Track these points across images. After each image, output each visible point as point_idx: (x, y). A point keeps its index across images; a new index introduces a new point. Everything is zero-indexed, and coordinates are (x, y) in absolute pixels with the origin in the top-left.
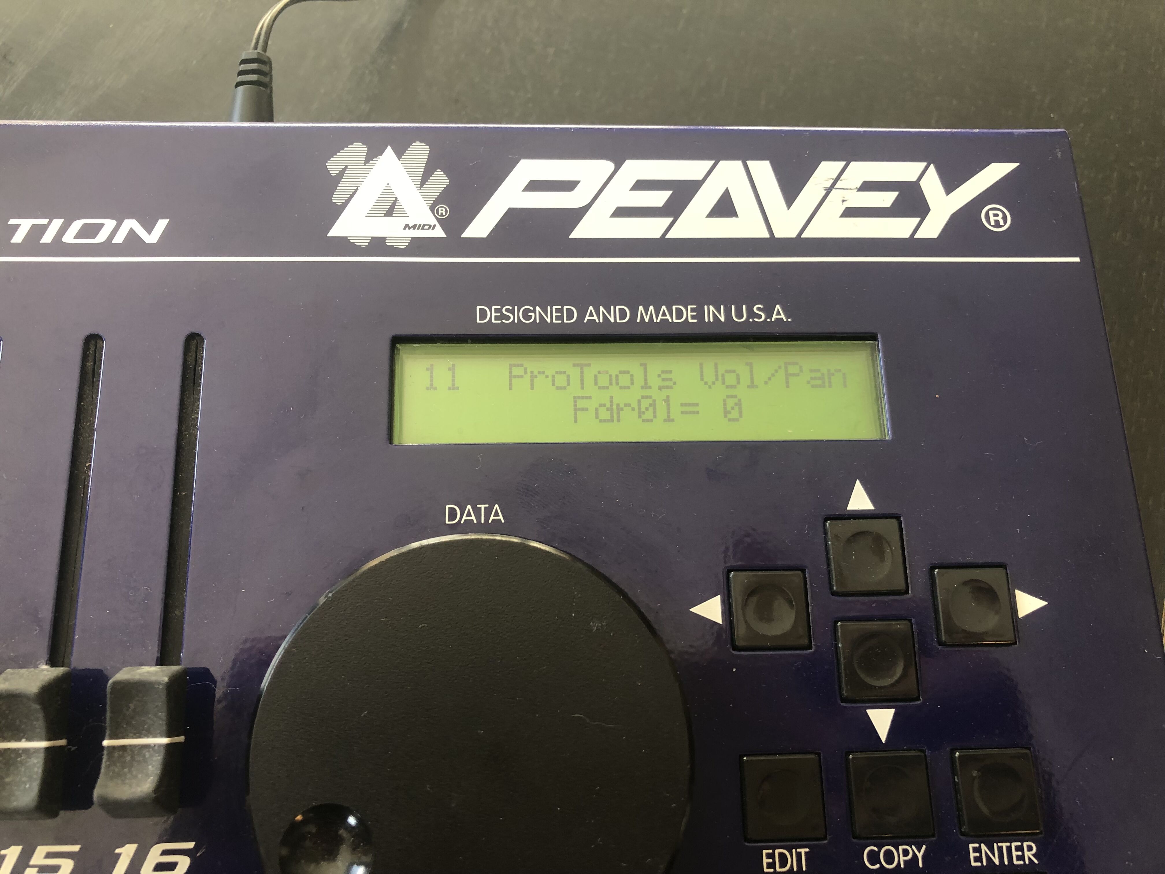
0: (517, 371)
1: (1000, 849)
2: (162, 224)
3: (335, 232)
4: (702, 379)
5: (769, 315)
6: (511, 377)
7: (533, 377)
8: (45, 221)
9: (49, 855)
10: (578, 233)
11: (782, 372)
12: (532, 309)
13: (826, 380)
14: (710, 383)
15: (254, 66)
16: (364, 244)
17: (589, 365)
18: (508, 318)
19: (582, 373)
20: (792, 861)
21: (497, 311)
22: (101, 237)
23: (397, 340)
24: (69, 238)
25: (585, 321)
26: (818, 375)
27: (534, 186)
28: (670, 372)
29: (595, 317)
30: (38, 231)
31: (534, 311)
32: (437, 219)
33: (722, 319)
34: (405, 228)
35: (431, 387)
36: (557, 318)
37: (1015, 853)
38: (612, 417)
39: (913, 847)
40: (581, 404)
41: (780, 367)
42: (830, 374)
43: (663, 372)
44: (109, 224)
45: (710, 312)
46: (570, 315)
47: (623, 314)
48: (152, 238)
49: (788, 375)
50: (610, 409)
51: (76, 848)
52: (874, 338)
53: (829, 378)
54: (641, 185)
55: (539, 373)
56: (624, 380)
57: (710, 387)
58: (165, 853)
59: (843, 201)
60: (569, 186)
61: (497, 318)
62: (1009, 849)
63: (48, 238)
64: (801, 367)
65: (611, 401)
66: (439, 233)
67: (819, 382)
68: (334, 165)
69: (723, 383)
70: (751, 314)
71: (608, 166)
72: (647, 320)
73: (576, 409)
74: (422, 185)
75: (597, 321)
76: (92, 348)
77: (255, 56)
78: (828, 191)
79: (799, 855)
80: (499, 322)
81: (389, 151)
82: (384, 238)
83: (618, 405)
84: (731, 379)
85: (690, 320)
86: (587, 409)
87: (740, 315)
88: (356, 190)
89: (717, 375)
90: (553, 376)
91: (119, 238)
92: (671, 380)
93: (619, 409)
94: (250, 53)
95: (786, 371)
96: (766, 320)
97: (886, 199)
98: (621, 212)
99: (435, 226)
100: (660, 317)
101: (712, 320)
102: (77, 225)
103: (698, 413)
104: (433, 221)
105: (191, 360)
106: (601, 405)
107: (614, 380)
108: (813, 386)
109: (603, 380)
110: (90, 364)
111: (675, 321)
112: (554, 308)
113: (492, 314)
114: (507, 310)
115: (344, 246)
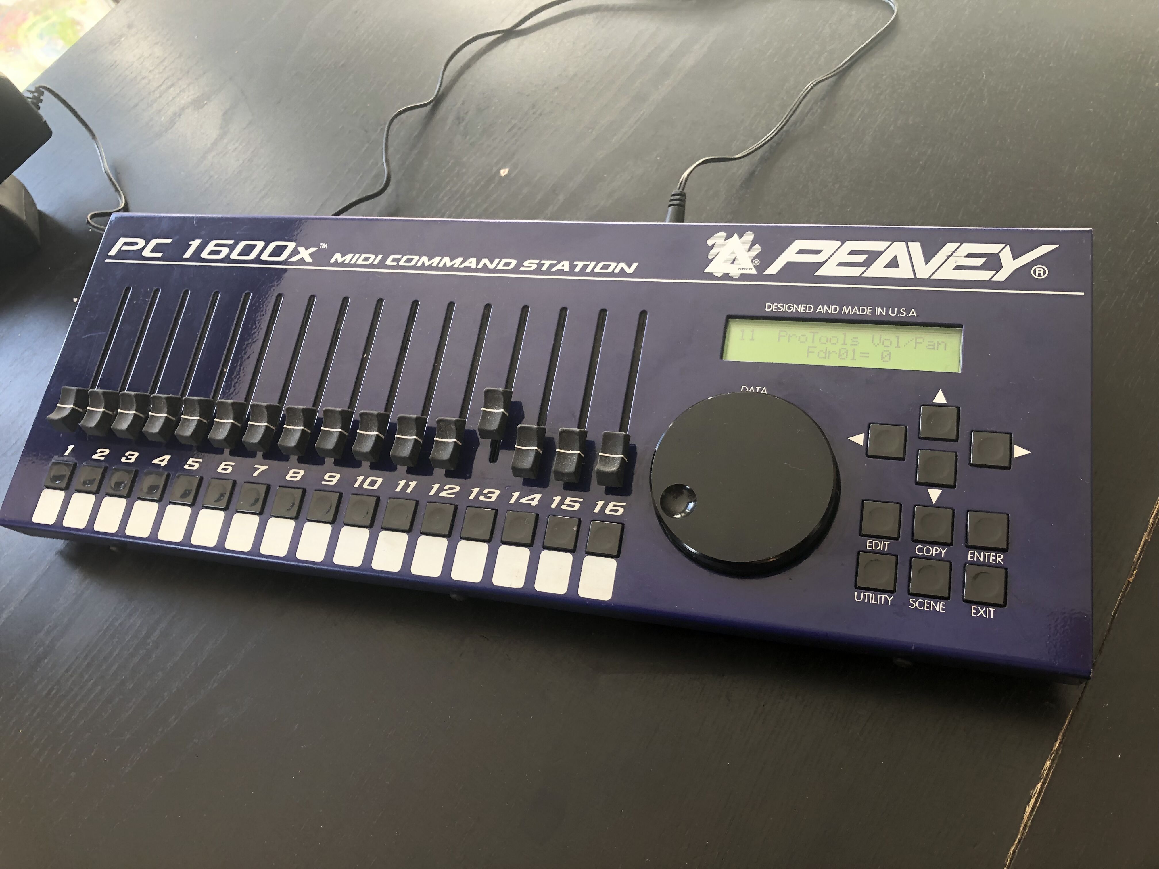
0: (783, 334)
1: (984, 555)
2: (635, 265)
3: (707, 270)
4: (873, 342)
5: (908, 313)
6: (780, 336)
7: (790, 336)
8: (588, 263)
9: (572, 501)
10: (820, 273)
11: (914, 341)
12: (792, 305)
13: (936, 346)
14: (876, 344)
15: (678, 197)
16: (719, 276)
17: (817, 333)
18: (781, 309)
19: (814, 336)
20: (881, 546)
21: (776, 306)
22: (610, 270)
23: (729, 317)
24: (597, 270)
25: (817, 312)
26: (932, 344)
27: (801, 252)
28: (857, 338)
29: (822, 310)
30: (585, 267)
31: (793, 306)
32: (754, 266)
33: (884, 314)
34: (738, 269)
35: (743, 339)
36: (804, 310)
37: (991, 558)
38: (826, 356)
39: (941, 548)
40: (811, 350)
41: (913, 339)
42: (938, 344)
43: (853, 338)
44: (613, 265)
45: (878, 311)
46: (810, 308)
47: (835, 309)
48: (630, 271)
49: (916, 343)
50: (825, 353)
51: (581, 499)
52: (960, 326)
53: (938, 346)
54: (852, 252)
55: (793, 335)
56: (834, 340)
57: (876, 346)
58: (614, 506)
59: (955, 262)
60: (818, 252)
61: (775, 309)
62: (989, 556)
63: (589, 270)
64: (924, 340)
65: (826, 350)
66: (754, 271)
67: (932, 347)
68: (710, 242)
69: (883, 344)
70: (899, 312)
71: (838, 243)
72: (847, 312)
73: (809, 352)
74: (748, 251)
75: (823, 312)
76: (602, 314)
77: (679, 192)
78: (949, 257)
79: (884, 544)
80: (776, 310)
81: (736, 236)
82: (729, 274)
83: (829, 351)
84: (887, 343)
85: (868, 314)
86: (814, 352)
87: (893, 312)
88: (719, 253)
89: (880, 341)
90: (799, 337)
91: (617, 271)
92: (857, 341)
93: (829, 353)
94: (676, 191)
95: (916, 341)
96: (906, 315)
97: (979, 262)
98: (841, 264)
99: (752, 269)
100: (854, 311)
101: (879, 314)
102: (601, 265)
103: (868, 357)
104: (752, 267)
105: (641, 322)
106: (821, 351)
107: (829, 340)
108: (928, 349)
109: (824, 340)
110: (601, 321)
111: (860, 313)
112: (803, 305)
113: (773, 307)
114: (780, 306)
115: (711, 276)
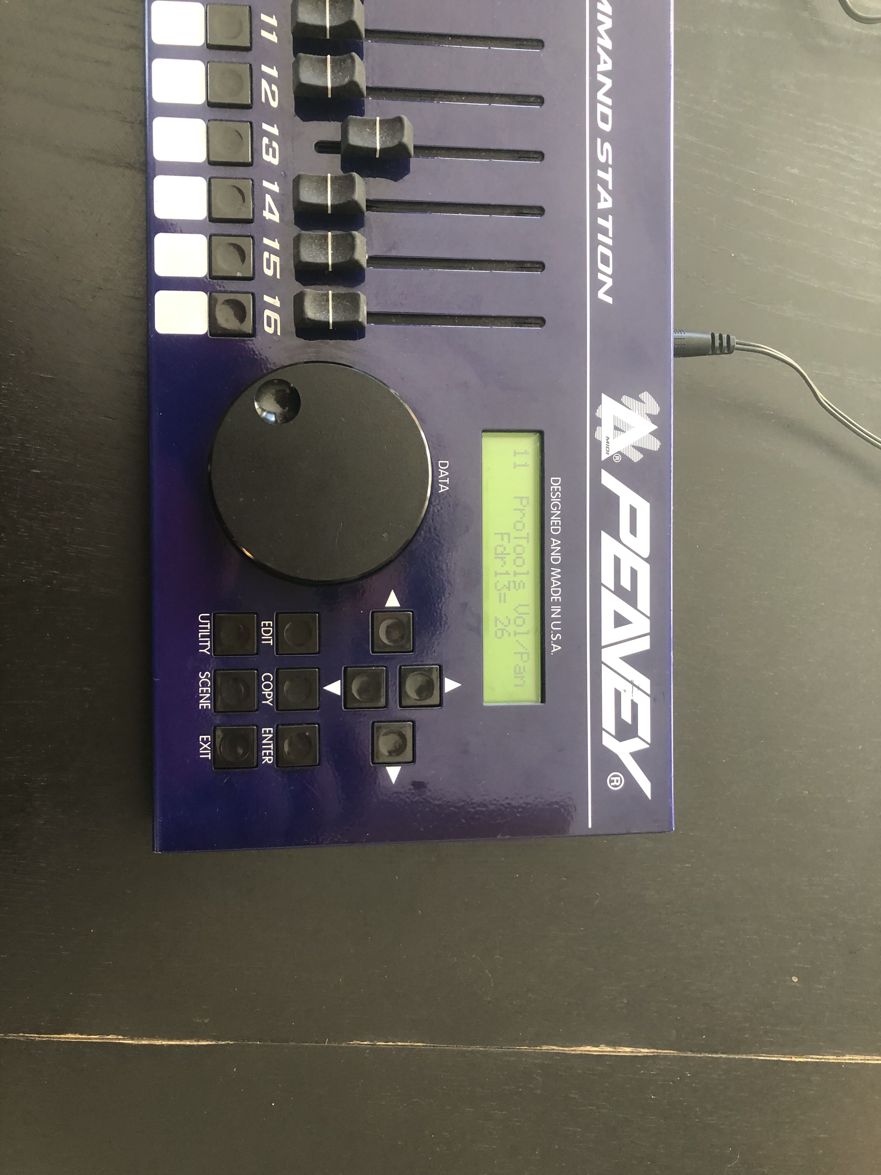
0: (525, 502)
1: (270, 744)
2: (609, 300)
3: (605, 398)
4: (519, 605)
5: (555, 642)
6: (521, 498)
7: (521, 510)
8: (611, 235)
9: (275, 263)
10: (604, 536)
11: (523, 650)
12: (559, 509)
13: (519, 675)
14: (517, 610)
15: (725, 344)
16: (597, 414)
17: (528, 542)
18: (554, 495)
19: (524, 538)
20: (266, 636)
21: (558, 489)
22: (601, 266)
23: (541, 433)
24: (601, 249)
25: (552, 539)
26: (522, 671)
27: (633, 511)
28: (524, 588)
29: (554, 544)
30: (605, 232)
32: (612, 456)
33: (553, 616)
34: (607, 437)
35: (515, 453)
36: (554, 523)
37: (268, 752)
38: (498, 554)
39: (272, 699)
40: (506, 537)
41: (526, 650)
42: (522, 678)
43: (524, 584)
44: (609, 270)
45: (557, 609)
46: (556, 530)
47: (556, 560)
48: (601, 295)
49: (522, 654)
50: (502, 553)
51: (278, 277)
52: (543, 701)
53: (519, 677)
54: (634, 573)
55: (524, 514)
56: (519, 562)
57: (515, 610)
59: (625, 691)
60: (633, 531)
61: (554, 489)
62: (270, 749)
63: (601, 237)
64: (526, 661)
65: (507, 554)
66: (604, 456)
67: (517, 671)
68: (645, 396)
69: (517, 617)
70: (556, 633)
71: (646, 554)
72: (552, 573)
73: (502, 534)
74: (633, 446)
75: (552, 546)
76: (538, 266)
77: (732, 343)
78: (631, 682)
79: (269, 640)
80: (551, 490)
81: (654, 427)
82: (601, 426)
83: (505, 558)
84: (519, 622)
85: (552, 598)
86: (502, 540)
87: (555, 626)
88: (630, 409)
89: (522, 614)
90: (521, 522)
92: (519, 588)
93: (502, 558)
94: (734, 340)
95: (524, 653)
96: (552, 640)
97: (626, 716)
98: (617, 561)
99: (608, 454)
100: (554, 581)
101: (552, 610)
103: (500, 602)
104: (611, 453)
105: (529, 321)
106: (505, 548)
107: (519, 556)
108: (515, 667)
109: (519, 550)
110: (528, 265)
111: (552, 589)
112: (560, 521)
113: (556, 486)
114: (558, 495)
115: (596, 403)
